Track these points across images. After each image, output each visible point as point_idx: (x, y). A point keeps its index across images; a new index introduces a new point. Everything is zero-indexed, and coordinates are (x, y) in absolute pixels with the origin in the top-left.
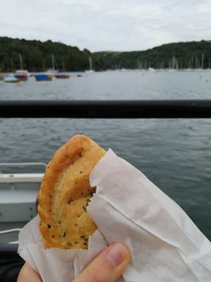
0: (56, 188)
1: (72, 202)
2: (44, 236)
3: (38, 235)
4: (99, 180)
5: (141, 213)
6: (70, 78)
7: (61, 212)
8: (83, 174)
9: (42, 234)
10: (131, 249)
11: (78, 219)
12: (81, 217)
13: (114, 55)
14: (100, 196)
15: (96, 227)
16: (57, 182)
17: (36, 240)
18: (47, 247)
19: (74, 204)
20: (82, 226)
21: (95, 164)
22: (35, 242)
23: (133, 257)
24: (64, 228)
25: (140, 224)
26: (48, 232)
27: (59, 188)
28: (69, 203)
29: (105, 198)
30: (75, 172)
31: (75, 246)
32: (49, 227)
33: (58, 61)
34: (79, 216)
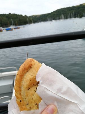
0: (22, 84)
1: (29, 89)
2: (19, 106)
3: (16, 105)
4: (40, 78)
5: (59, 90)
6: (20, 28)
7: (25, 94)
8: (33, 76)
9: (18, 105)
10: (57, 106)
11: (33, 96)
12: (34, 95)
13: (38, 16)
14: (41, 85)
15: (41, 99)
16: (22, 81)
17: (16, 107)
18: (21, 110)
19: (30, 90)
20: (35, 99)
21: (38, 71)
22: (15, 108)
23: (58, 110)
24: (28, 101)
25: (60, 95)
26: (21, 103)
27: (23, 83)
28: (28, 89)
29: (44, 86)
30: (29, 76)
31: (33, 108)
32: (21, 101)
33: (14, 22)
34: (33, 95)
